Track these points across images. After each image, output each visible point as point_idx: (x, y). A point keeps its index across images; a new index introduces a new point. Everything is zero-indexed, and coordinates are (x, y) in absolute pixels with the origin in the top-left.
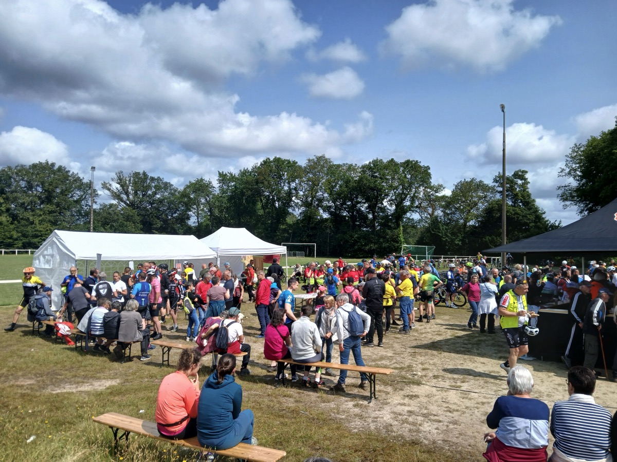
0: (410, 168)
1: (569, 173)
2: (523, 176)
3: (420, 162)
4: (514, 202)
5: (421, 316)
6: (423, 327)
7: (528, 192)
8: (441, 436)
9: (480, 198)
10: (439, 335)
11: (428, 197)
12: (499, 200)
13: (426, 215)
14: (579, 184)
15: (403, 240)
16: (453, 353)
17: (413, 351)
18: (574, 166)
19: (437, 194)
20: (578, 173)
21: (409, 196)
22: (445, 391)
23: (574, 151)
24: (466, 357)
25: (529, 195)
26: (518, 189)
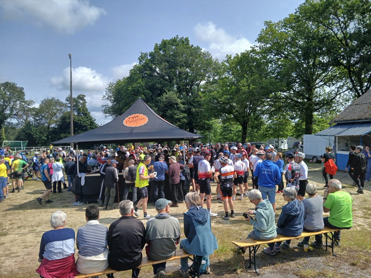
0: (9, 87)
1: (108, 98)
2: (83, 98)
3: (16, 84)
4: (78, 114)
5: (14, 189)
6: (14, 196)
7: (86, 108)
8: (18, 265)
9: (58, 110)
10: (26, 199)
11: (23, 109)
12: (69, 112)
13: (22, 120)
14: (113, 105)
15: (5, 138)
16: (34, 209)
17: (5, 213)
18: (110, 94)
19: (29, 107)
20: (112, 98)
21: (8, 107)
22: (25, 235)
23: (110, 86)
24: (42, 210)
25: (87, 110)
26: (80, 106)
